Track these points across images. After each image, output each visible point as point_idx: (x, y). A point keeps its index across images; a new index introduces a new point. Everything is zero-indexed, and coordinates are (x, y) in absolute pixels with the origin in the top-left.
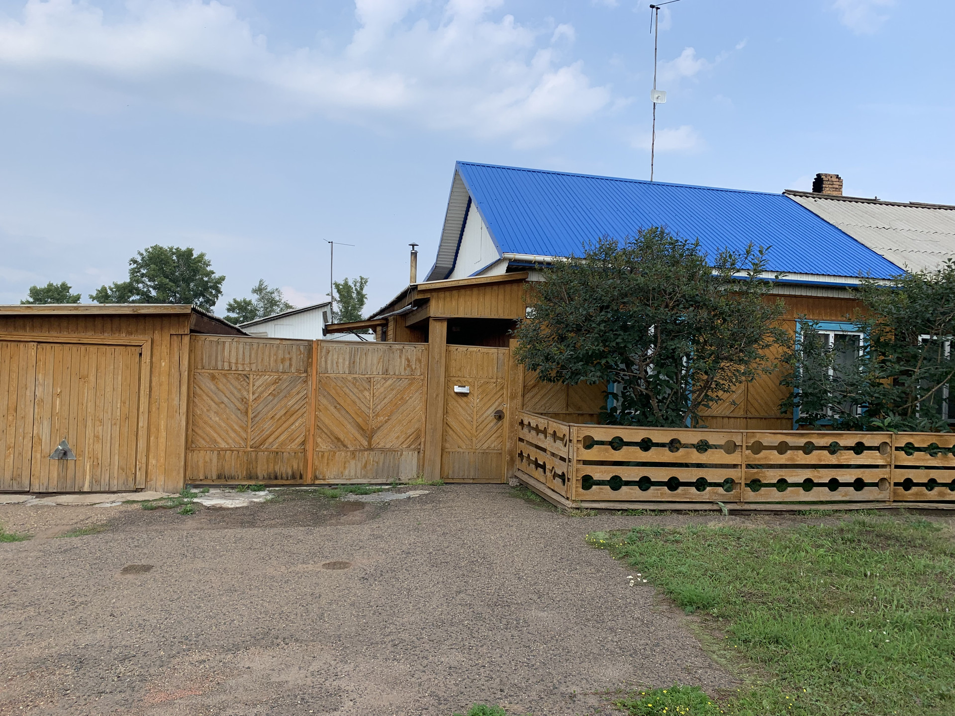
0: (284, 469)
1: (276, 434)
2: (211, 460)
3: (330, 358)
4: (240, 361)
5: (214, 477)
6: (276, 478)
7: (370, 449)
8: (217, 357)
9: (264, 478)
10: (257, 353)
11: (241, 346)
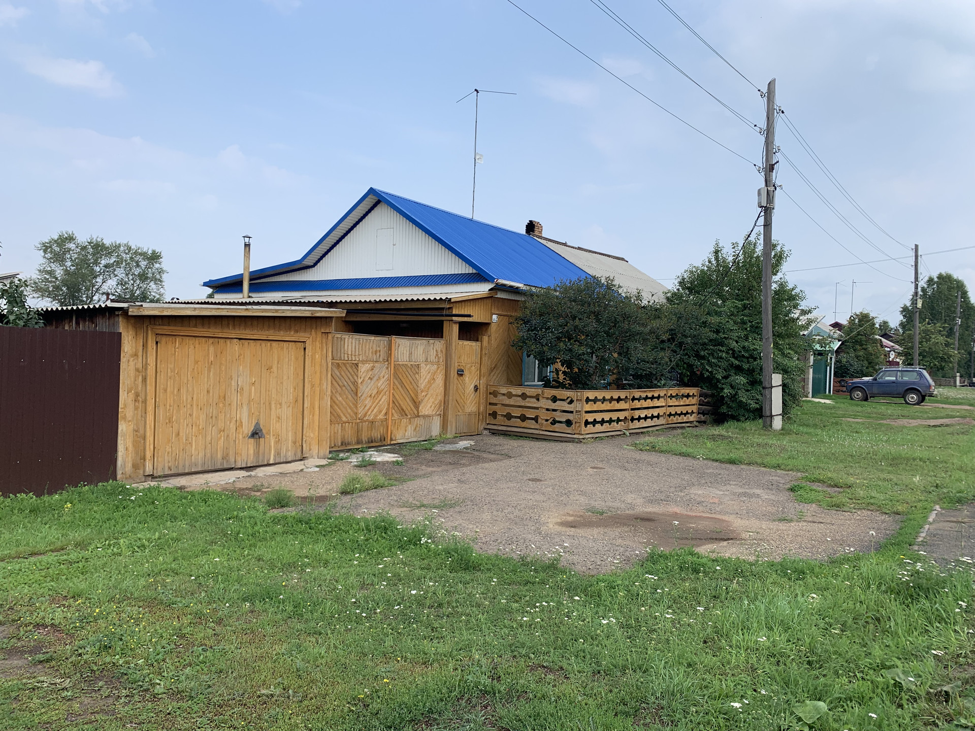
0: (376, 434)
1: (372, 408)
2: (338, 431)
3: (400, 350)
4: (353, 354)
5: (340, 444)
6: (372, 442)
7: (418, 416)
8: (341, 351)
9: (366, 443)
10: (362, 347)
11: (354, 341)
